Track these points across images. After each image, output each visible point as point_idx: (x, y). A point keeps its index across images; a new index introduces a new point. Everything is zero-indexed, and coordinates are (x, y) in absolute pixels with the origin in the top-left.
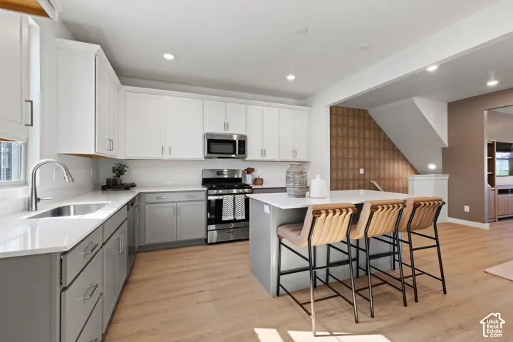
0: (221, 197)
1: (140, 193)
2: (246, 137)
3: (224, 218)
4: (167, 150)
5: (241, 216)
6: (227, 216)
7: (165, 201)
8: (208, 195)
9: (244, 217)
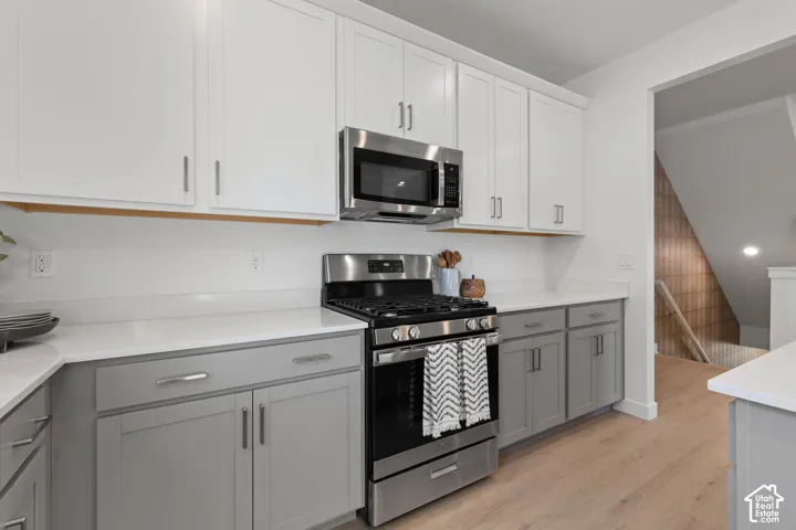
0: (416, 350)
1: (66, 367)
2: (459, 154)
3: (433, 426)
4: (203, 176)
5: (479, 412)
6: (439, 419)
7: (200, 390)
8: (370, 347)
9: (486, 414)
